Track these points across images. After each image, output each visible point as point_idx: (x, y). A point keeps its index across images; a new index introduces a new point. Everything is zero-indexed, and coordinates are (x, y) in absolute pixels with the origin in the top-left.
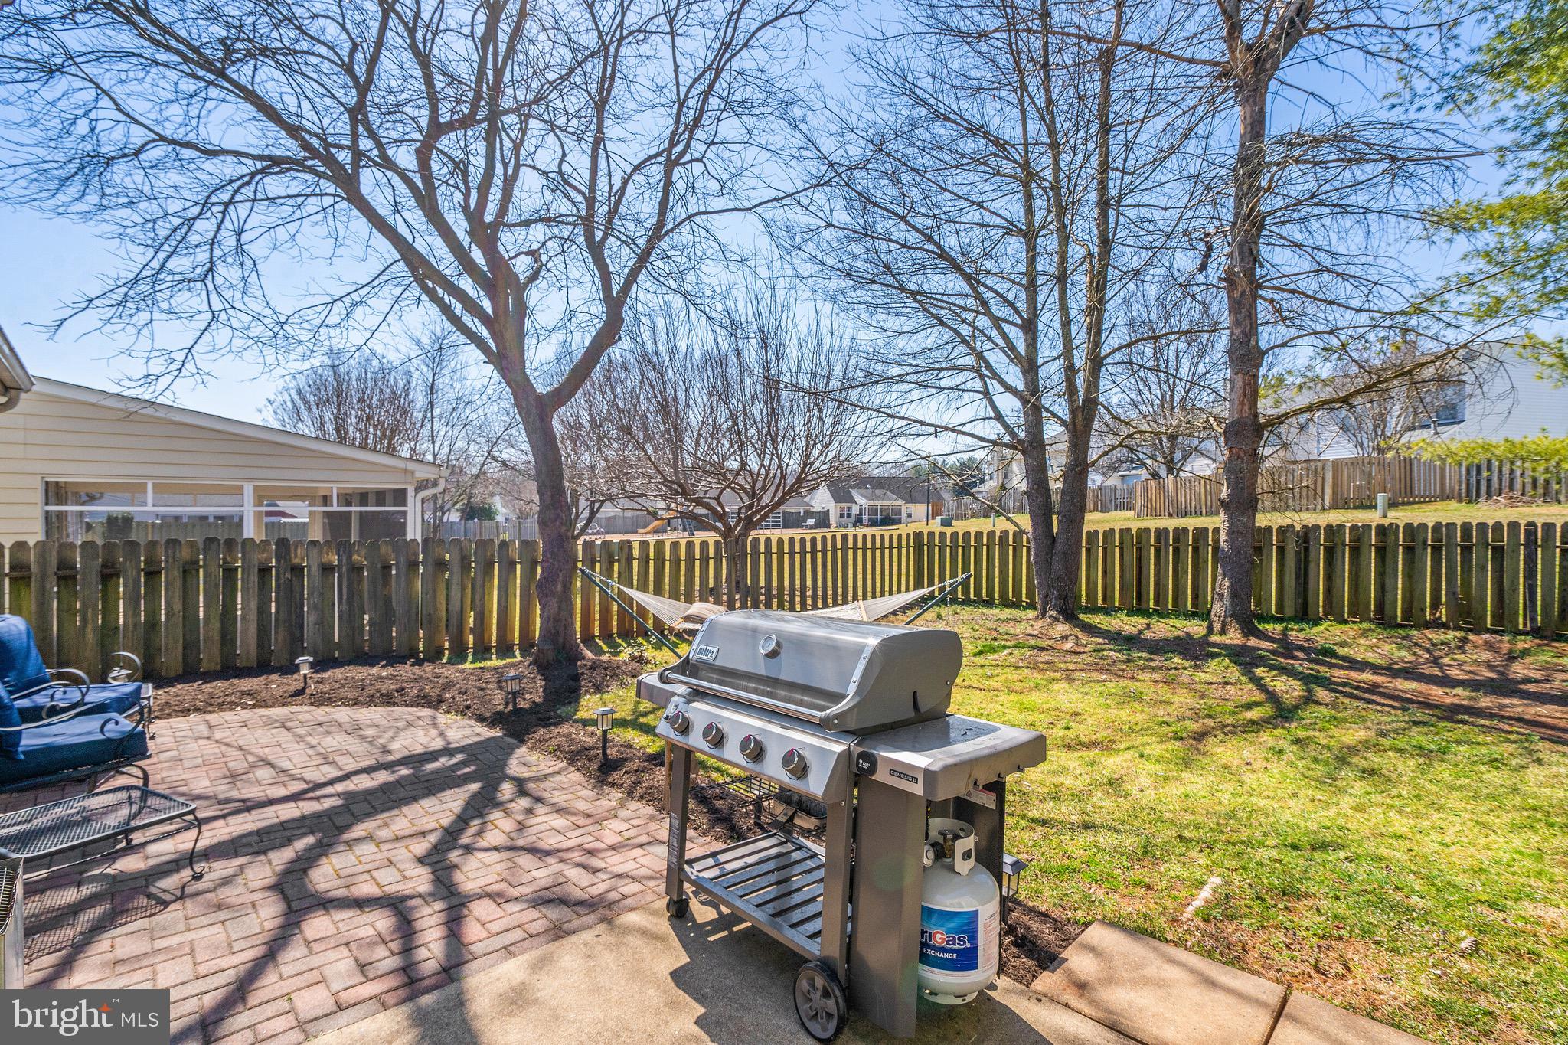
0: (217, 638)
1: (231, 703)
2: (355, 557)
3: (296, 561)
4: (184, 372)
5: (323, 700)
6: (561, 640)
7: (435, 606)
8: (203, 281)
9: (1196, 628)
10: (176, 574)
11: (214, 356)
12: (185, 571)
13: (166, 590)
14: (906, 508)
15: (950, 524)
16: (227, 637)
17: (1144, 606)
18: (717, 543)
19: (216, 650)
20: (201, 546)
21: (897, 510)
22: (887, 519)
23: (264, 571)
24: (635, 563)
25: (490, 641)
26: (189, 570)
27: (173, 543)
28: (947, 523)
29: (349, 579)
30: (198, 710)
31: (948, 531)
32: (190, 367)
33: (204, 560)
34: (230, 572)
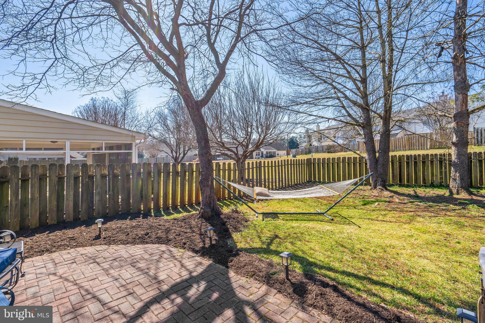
0: (55, 209)
1: (65, 245)
2: (115, 171)
3: (90, 173)
4: (41, 85)
5: (110, 241)
6: (212, 206)
7: (148, 191)
8: (51, 42)
9: (444, 192)
10: (36, 180)
11: (56, 78)
12: (40, 179)
13: (31, 188)
14: (277, 152)
15: (295, 157)
16: (59, 209)
17: (403, 183)
18: (234, 164)
19: (54, 215)
20: (48, 168)
21: (275, 153)
22: (271, 156)
23: (76, 178)
24: (221, 171)
25: (169, 204)
26: (42, 178)
27: (35, 166)
28: (294, 156)
29: (113, 181)
30: (47, 250)
31: (295, 159)
32: (44, 82)
33: (49, 173)
34: (61, 179)
